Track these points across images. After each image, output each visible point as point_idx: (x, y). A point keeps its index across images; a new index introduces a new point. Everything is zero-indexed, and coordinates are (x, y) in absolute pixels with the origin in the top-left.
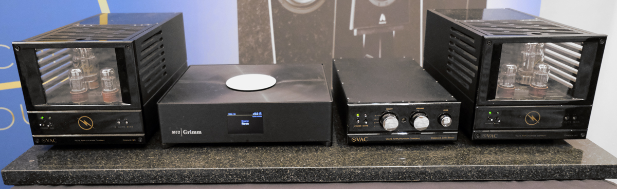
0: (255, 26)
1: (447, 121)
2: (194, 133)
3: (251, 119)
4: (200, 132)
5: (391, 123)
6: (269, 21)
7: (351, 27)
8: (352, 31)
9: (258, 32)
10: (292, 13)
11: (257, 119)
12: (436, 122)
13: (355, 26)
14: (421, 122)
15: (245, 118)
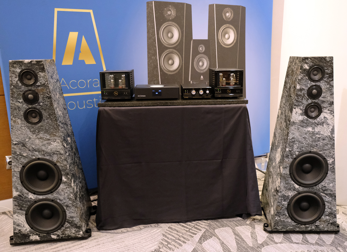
0: (154, 78)
1: (208, 92)
2: (144, 96)
3: (158, 92)
4: (145, 96)
5: (194, 92)
6: (159, 76)
7: (190, 80)
8: (190, 81)
9: (155, 80)
10: (167, 74)
11: (160, 92)
12: (205, 92)
13: (191, 80)
14: (201, 92)
15: (157, 92)
